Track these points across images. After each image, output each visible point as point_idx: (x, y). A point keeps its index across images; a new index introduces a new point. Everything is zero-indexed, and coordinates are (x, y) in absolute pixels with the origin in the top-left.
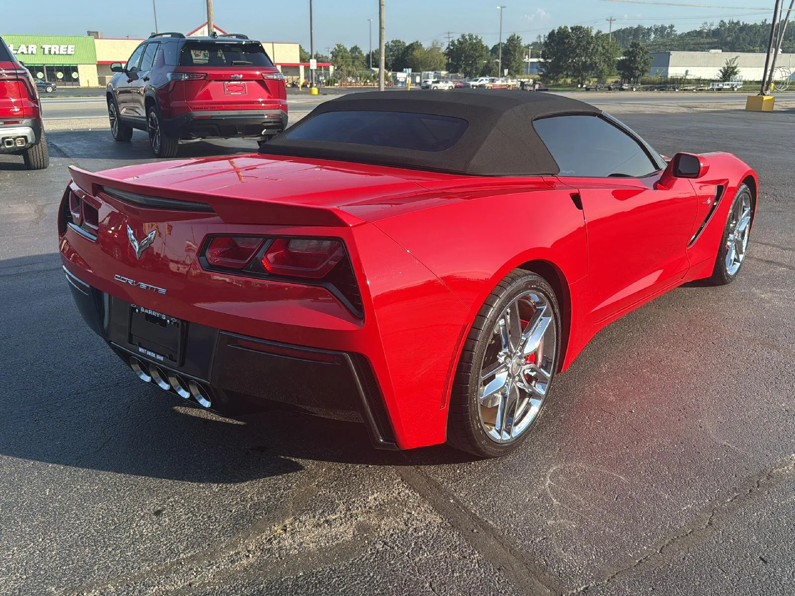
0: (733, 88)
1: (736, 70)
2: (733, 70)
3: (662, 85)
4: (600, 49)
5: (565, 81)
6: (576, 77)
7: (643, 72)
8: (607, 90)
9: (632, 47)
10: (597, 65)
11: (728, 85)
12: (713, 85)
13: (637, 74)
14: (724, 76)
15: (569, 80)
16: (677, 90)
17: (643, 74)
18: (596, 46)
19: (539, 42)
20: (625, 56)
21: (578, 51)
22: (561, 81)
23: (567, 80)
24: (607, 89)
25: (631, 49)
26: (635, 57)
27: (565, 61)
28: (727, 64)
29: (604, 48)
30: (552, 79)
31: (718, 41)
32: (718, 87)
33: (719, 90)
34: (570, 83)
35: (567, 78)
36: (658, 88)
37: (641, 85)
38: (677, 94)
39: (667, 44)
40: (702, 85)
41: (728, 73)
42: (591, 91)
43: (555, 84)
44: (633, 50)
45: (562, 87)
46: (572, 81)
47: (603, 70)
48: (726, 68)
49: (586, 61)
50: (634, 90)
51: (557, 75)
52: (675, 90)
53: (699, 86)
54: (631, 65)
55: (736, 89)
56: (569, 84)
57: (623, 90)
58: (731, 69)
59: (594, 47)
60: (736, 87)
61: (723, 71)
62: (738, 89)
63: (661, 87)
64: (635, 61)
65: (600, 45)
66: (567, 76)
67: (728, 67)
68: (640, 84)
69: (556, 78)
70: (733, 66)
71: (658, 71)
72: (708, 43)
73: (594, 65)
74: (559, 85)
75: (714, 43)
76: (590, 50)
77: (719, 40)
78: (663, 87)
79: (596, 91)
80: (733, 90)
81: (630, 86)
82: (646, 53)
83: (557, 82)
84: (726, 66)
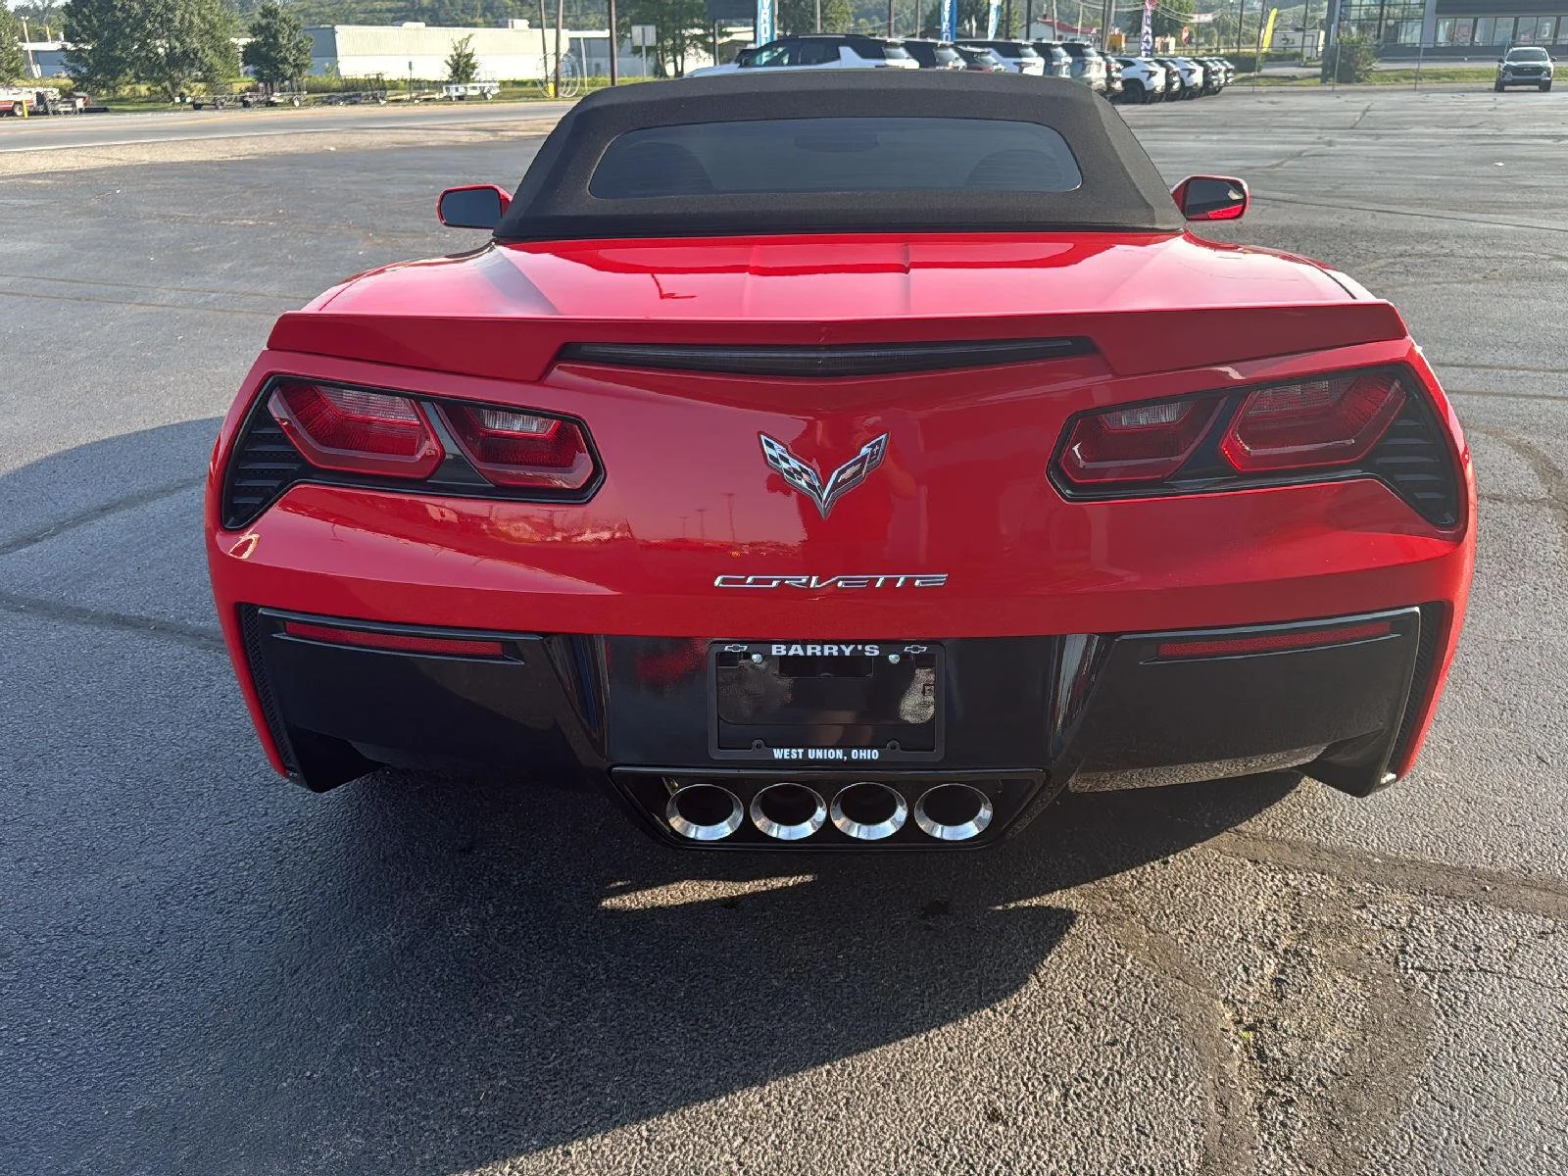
0: (484, 95)
1: (472, 62)
2: (469, 60)
3: (351, 94)
4: (196, 20)
5: (133, 90)
6: (158, 81)
7: (299, 67)
8: (240, 108)
9: (264, 16)
10: (199, 55)
11: (474, 88)
12: (448, 89)
13: (289, 73)
14: (455, 71)
15: (143, 89)
16: (383, 102)
17: (300, 72)
18: (187, 15)
19: (31, 6)
20: (255, 36)
21: (149, 26)
22: (125, 91)
23: (137, 87)
24: (241, 104)
25: (264, 22)
26: (275, 38)
27: (125, 49)
28: (456, 49)
29: (203, 19)
30: (103, 87)
31: (405, 7)
32: (458, 94)
33: (461, 98)
34: (147, 93)
35: (138, 83)
36: (344, 99)
37: (309, 93)
38: (384, 109)
39: (312, 11)
40: (427, 91)
41: (462, 68)
42: (205, 109)
43: (111, 97)
44: (269, 23)
45: (132, 103)
46: (149, 89)
47: (212, 64)
48: (456, 57)
49: (172, 48)
50: (297, 103)
51: (114, 79)
52: (378, 102)
53: (422, 92)
54: (272, 53)
55: (489, 96)
56: (145, 97)
57: (272, 104)
58: (465, 60)
59: (183, 19)
60: (489, 92)
61: (451, 62)
62: (494, 96)
63: (350, 97)
64: (276, 46)
65: (196, 12)
66: (139, 80)
67: (459, 55)
68: (305, 92)
69: (111, 83)
70: (467, 51)
71: (327, 65)
72: (389, 10)
73: (192, 56)
74: (122, 100)
75: (400, 10)
76: (177, 24)
77: (408, 4)
78: (353, 96)
79: (217, 108)
80: (486, 98)
81: (287, 98)
82: (295, 28)
83: (115, 92)
84: (454, 53)
